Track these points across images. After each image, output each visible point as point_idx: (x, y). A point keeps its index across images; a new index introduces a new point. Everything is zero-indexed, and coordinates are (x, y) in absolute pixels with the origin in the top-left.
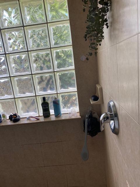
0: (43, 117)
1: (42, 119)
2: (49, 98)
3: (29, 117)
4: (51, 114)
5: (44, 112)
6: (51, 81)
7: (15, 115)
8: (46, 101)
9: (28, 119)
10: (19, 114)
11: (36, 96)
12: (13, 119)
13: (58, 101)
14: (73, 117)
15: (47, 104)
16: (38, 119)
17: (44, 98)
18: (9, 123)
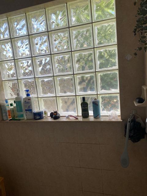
0: (82, 117)
1: (81, 119)
2: (88, 98)
3: (69, 116)
4: (90, 115)
5: (83, 112)
6: (92, 81)
7: (56, 112)
8: (86, 101)
9: (68, 117)
10: (59, 112)
11: (76, 96)
12: (54, 116)
13: (98, 102)
14: (113, 120)
15: (87, 104)
16: (77, 119)
17: (84, 98)
18: (50, 119)
